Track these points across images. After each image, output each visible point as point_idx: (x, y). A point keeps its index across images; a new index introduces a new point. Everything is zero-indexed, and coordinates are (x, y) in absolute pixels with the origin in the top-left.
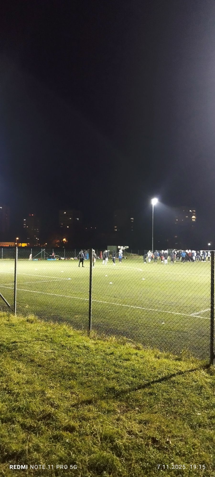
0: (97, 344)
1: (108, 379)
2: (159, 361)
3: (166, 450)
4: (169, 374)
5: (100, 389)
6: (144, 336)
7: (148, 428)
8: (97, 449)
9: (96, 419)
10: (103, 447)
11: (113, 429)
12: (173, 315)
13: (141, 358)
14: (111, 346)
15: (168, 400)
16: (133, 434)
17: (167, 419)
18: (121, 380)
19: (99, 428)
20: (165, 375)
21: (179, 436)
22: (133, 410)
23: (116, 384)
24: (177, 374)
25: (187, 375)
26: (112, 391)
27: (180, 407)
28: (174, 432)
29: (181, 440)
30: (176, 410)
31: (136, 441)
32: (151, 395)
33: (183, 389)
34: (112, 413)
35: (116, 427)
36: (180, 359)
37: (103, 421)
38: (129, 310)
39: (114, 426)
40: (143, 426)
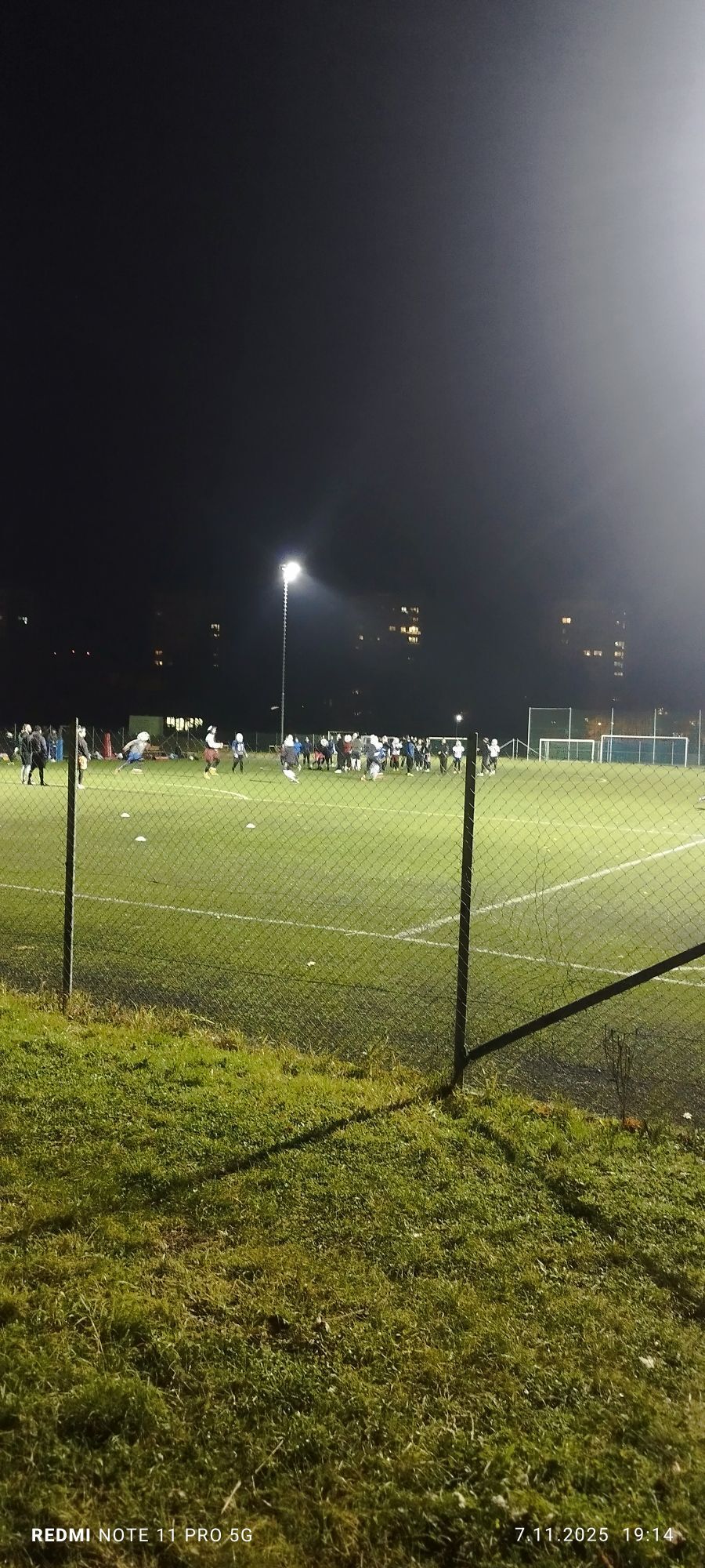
0: (91, 1035)
1: (129, 1145)
2: (296, 1081)
3: (314, 1352)
4: (326, 1120)
5: (102, 1179)
6: (248, 1005)
7: (257, 1291)
8: (89, 1369)
9: (87, 1275)
10: (110, 1359)
11: (146, 1301)
12: (342, 935)
13: (239, 1074)
14: (139, 1040)
15: (322, 1200)
16: (210, 1312)
17: (318, 1257)
18: (172, 1147)
19: (99, 1303)
20: (314, 1124)
21: (353, 1306)
22: (211, 1239)
23: (154, 1162)
24: (352, 1118)
25: (383, 1122)
26: (142, 1183)
27: (357, 1218)
28: (340, 1296)
29: (361, 1316)
30: (346, 1227)
31: (219, 1331)
32: (268, 1188)
33: (370, 1163)
34: (141, 1252)
35: (153, 1293)
36: (362, 1072)
37: (112, 1280)
38: (201, 923)
39: (149, 1292)
40: (240, 1285)
